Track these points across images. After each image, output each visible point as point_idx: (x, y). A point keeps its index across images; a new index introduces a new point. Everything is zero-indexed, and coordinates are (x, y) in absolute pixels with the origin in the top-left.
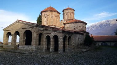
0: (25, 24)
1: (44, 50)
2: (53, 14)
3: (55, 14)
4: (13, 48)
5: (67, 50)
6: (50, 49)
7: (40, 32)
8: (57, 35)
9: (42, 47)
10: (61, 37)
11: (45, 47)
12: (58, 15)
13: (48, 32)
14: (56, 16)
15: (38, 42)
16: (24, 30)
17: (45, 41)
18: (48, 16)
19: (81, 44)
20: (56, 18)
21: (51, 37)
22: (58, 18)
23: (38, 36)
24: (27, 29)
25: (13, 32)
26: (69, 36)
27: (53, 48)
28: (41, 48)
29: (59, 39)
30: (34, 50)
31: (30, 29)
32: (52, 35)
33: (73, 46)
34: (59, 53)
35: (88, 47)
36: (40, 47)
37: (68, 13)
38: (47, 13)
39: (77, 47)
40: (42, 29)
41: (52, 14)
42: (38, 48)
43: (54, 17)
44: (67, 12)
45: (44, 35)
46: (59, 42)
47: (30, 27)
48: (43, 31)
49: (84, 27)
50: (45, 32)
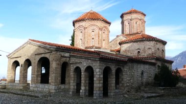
0: (40, 47)
1: (71, 93)
2: (94, 25)
3: (100, 24)
4: (21, 88)
5: (112, 94)
6: (81, 91)
7: (64, 59)
8: (91, 65)
9: (67, 87)
10: (98, 70)
11: (72, 87)
12: (105, 27)
13: (77, 60)
14: (101, 29)
15: (59, 79)
16: (38, 58)
17: (73, 76)
18: (85, 28)
19: (148, 84)
20: (100, 32)
21: (83, 69)
22: (106, 32)
23: (60, 67)
24: (43, 56)
25: (21, 61)
26: (117, 67)
27: (85, 90)
28: (65, 88)
29: (95, 73)
30: (53, 91)
31: (47, 56)
32: (84, 65)
33: (127, 86)
34: (95, 97)
35: (161, 90)
36: (63, 86)
37: (131, 20)
38: (83, 24)
39: (138, 89)
40: (67, 55)
41: (92, 25)
42: (59, 89)
43: (97, 31)
44: (130, 18)
45: (72, 66)
46: (95, 79)
47: (47, 51)
48: (70, 58)
49: (158, 49)
50: (73, 60)
